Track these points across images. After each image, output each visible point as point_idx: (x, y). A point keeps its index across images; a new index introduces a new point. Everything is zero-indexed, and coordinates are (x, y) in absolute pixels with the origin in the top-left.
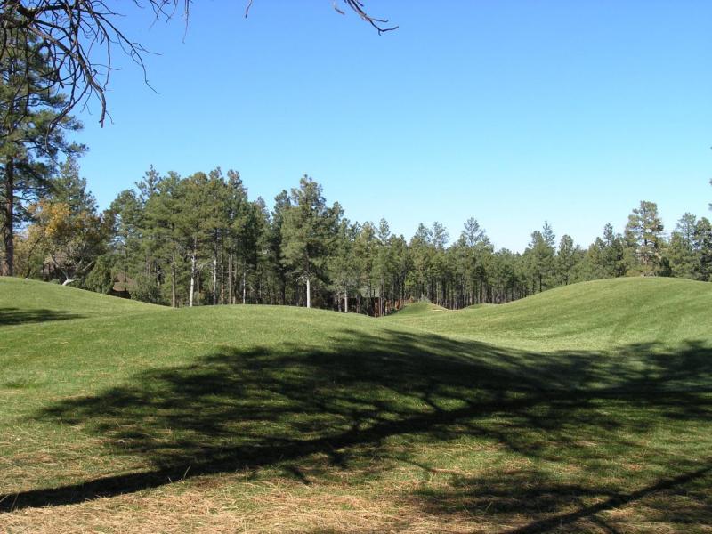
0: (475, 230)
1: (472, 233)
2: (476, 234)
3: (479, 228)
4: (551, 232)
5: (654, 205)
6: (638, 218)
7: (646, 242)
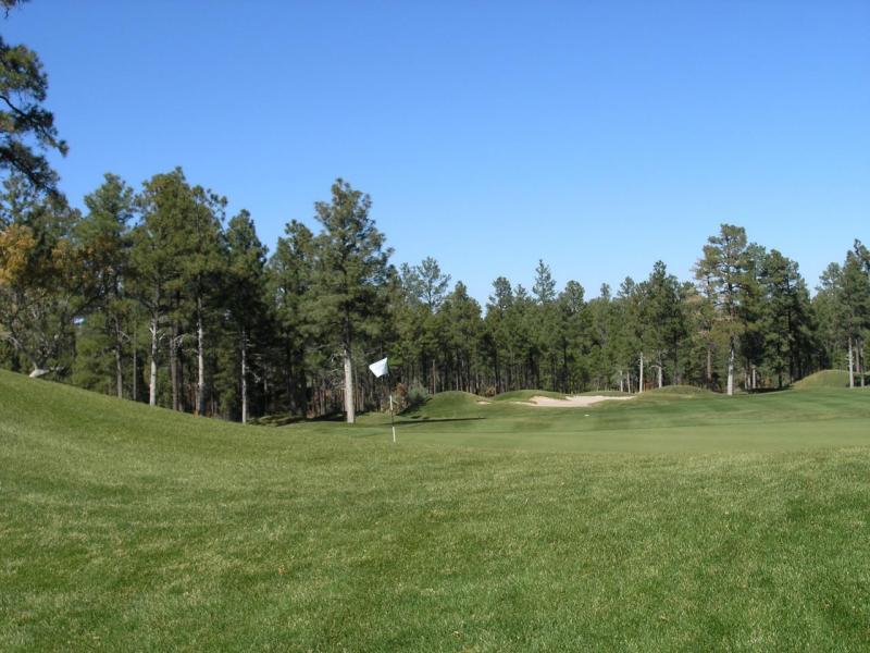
3: (441, 273)
4: (548, 277)
5: (742, 230)
6: (717, 251)
7: (730, 287)
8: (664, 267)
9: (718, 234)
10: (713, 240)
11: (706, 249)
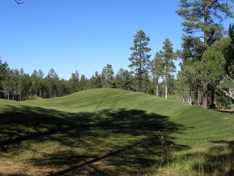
0: (53, 72)
1: (52, 73)
2: (53, 74)
5: (111, 66)
6: (106, 70)
7: (108, 77)
8: (97, 73)
9: (106, 66)
10: (105, 67)
11: (103, 69)
